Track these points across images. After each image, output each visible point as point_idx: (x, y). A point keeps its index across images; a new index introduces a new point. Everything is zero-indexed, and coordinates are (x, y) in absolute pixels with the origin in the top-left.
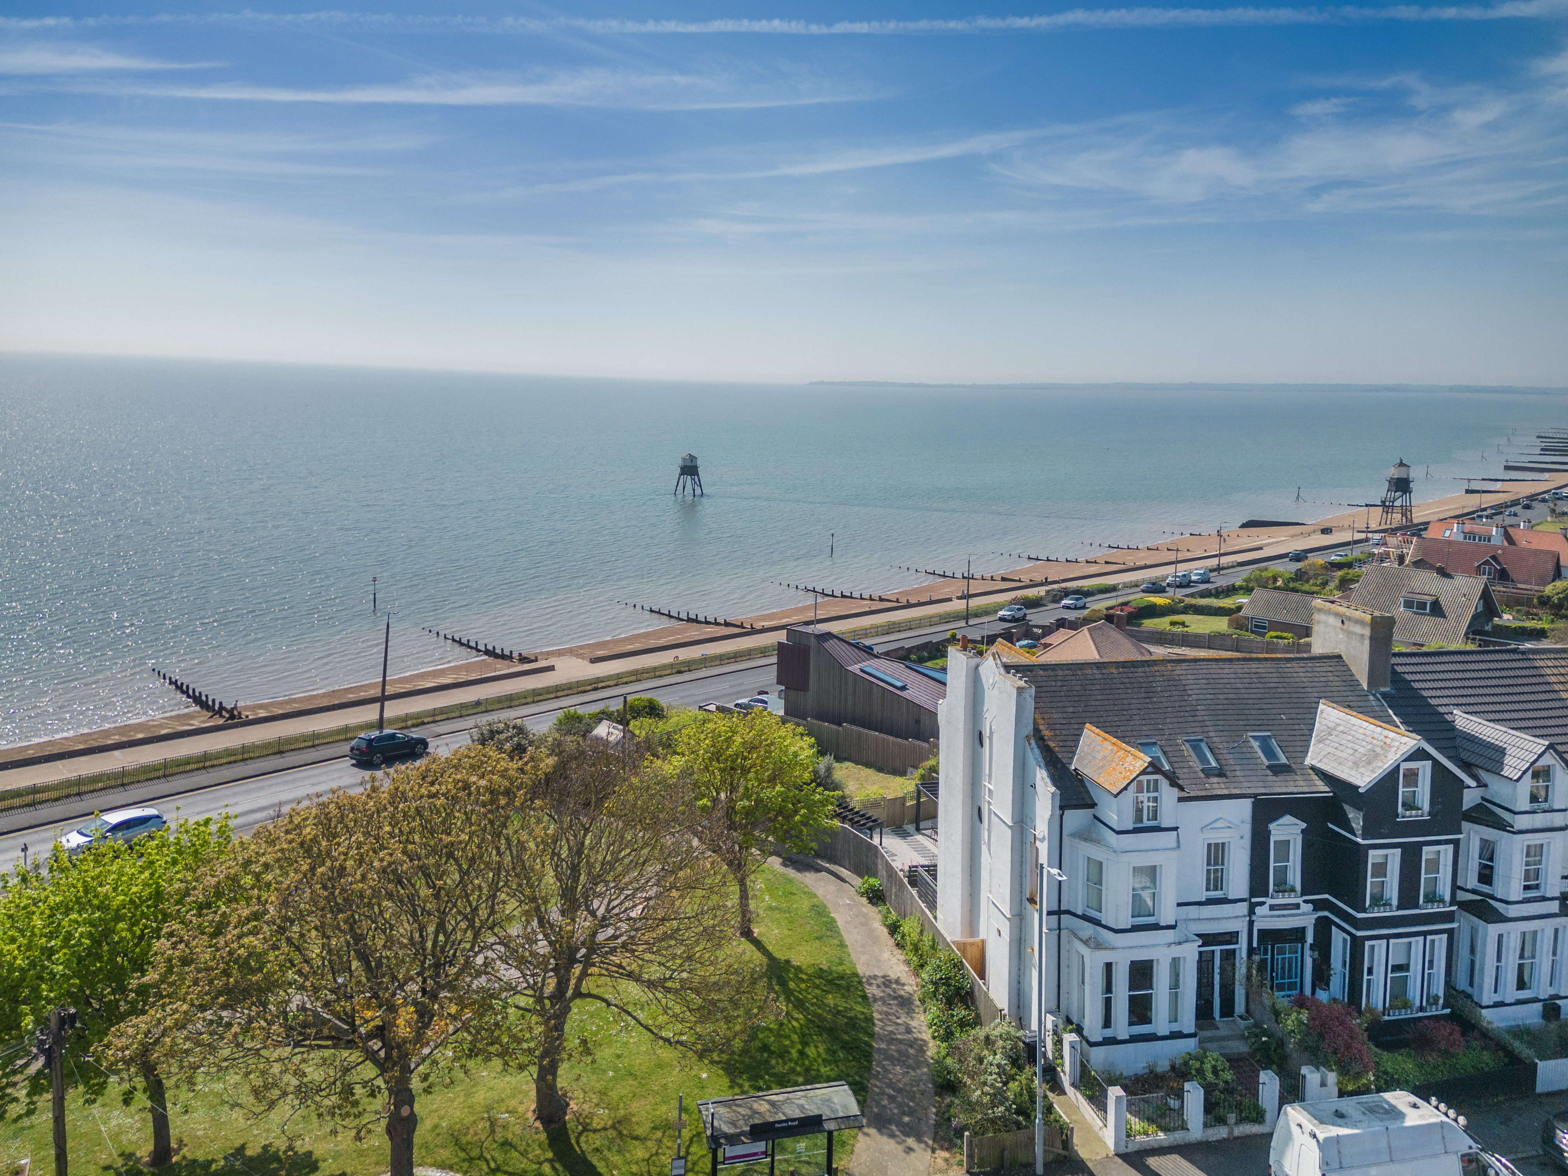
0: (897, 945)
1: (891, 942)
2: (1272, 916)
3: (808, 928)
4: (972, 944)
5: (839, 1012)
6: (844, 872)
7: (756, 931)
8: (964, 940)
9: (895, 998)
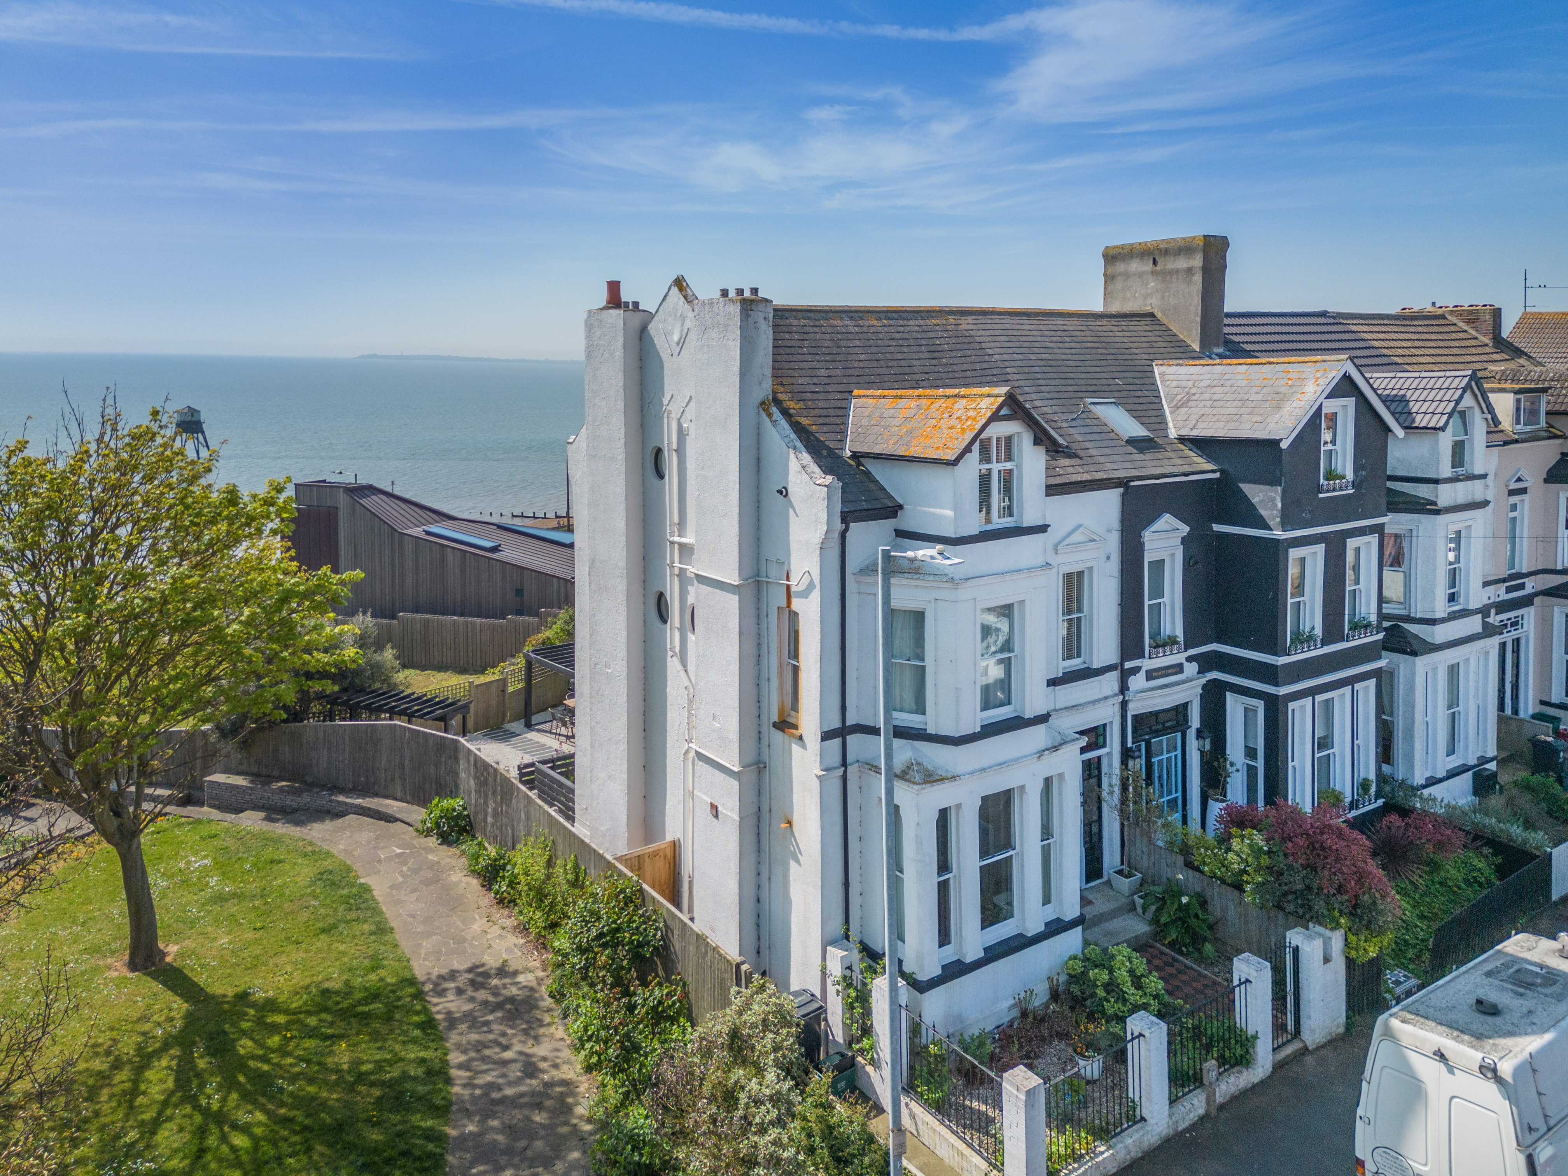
0: (501, 902)
1: (487, 899)
2: (1152, 689)
3: (305, 916)
4: (654, 855)
5: (361, 1077)
6: (392, 806)
7: (172, 950)
8: (638, 850)
9: (498, 1006)
